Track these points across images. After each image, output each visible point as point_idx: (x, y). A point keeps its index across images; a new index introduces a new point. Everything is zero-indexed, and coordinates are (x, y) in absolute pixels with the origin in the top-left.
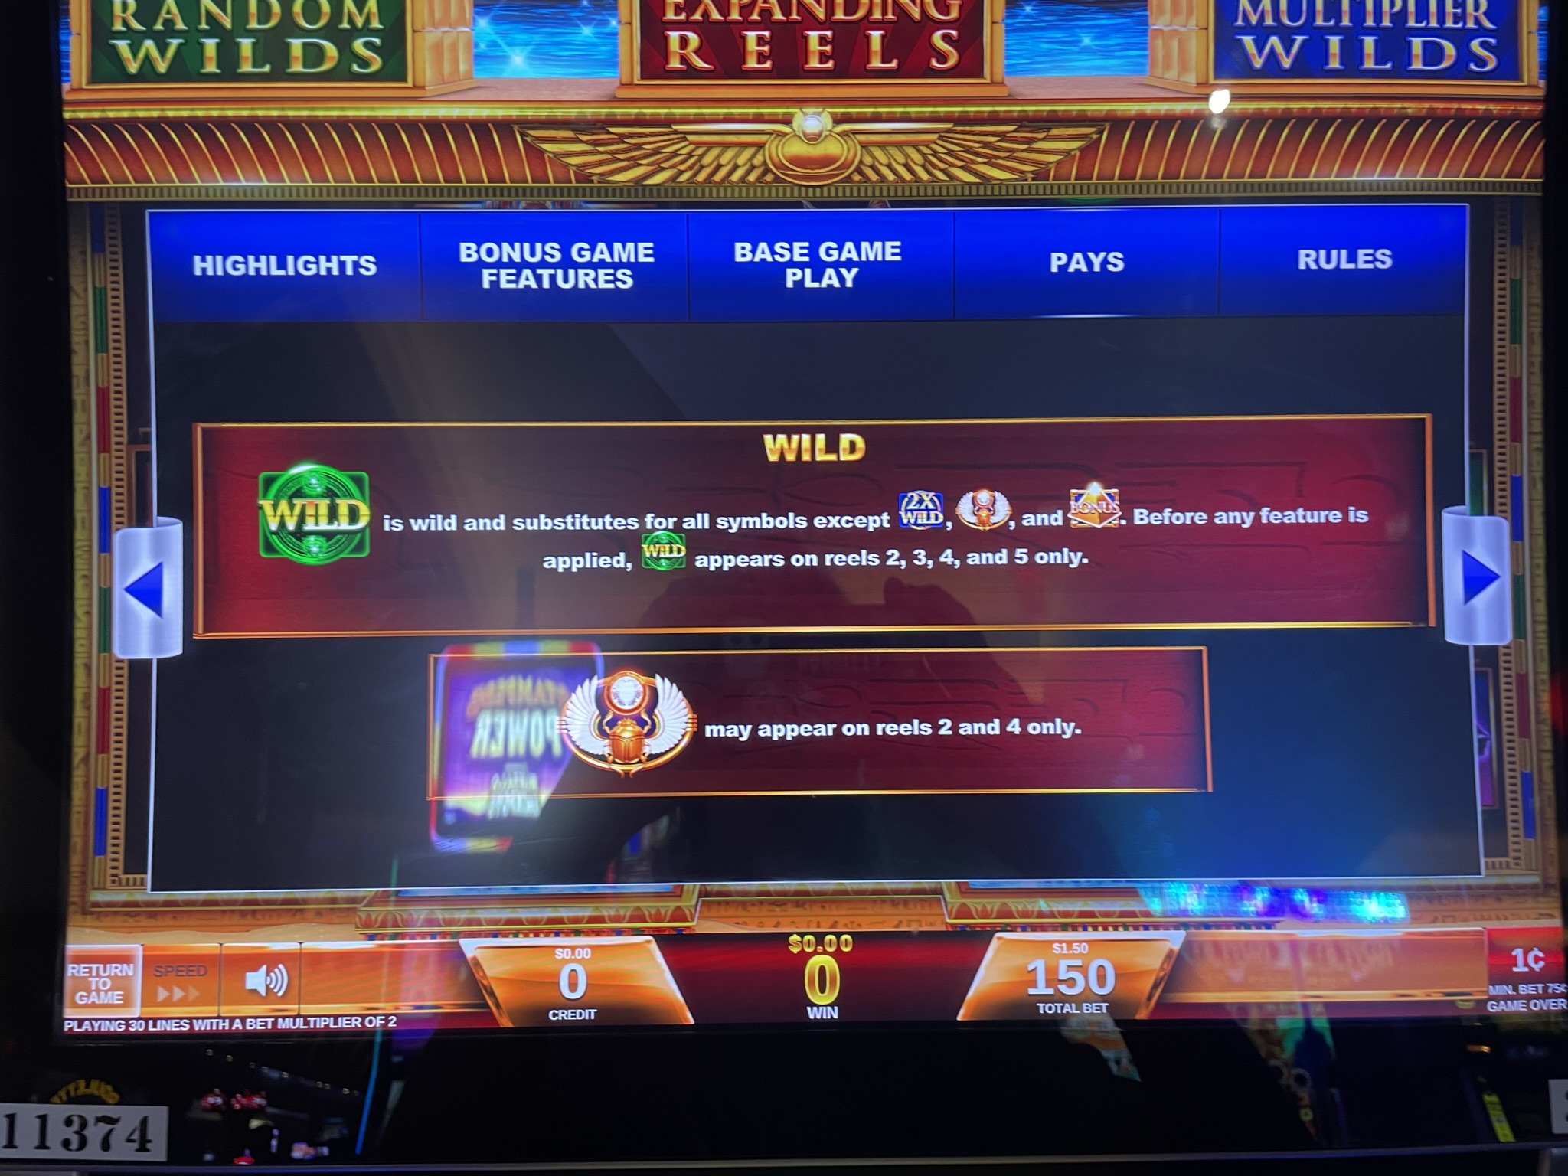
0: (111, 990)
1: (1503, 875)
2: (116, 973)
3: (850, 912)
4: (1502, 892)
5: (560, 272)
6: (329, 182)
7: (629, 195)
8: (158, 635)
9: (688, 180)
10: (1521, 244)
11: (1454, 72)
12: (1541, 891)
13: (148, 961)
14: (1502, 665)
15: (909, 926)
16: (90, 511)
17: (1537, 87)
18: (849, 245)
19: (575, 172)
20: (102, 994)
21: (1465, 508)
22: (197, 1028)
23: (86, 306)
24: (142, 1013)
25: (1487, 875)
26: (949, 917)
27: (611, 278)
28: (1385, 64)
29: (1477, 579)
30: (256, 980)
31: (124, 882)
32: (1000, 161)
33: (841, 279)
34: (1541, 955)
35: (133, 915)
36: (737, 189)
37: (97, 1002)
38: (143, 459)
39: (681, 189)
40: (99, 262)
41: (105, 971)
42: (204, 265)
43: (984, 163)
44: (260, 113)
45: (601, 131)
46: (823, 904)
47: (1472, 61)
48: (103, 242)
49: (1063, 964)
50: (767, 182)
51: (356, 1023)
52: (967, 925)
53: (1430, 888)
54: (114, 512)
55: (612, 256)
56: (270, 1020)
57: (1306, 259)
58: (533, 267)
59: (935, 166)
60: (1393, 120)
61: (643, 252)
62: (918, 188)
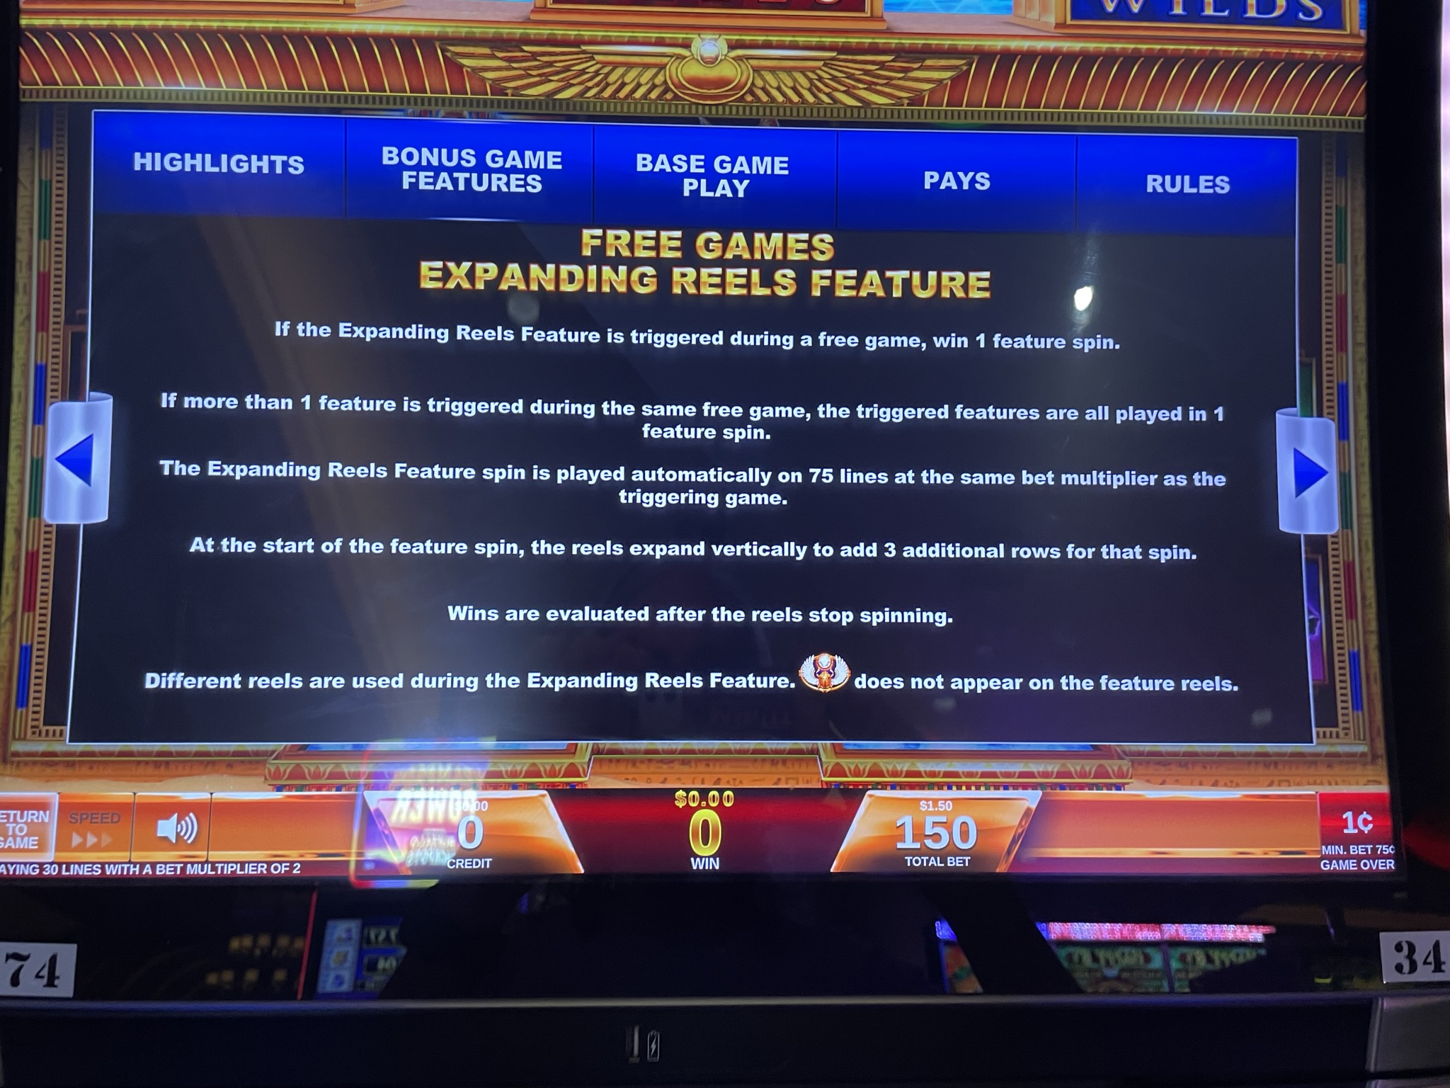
0: (26, 835)
1: (1332, 745)
2: (32, 820)
3: (733, 770)
4: (1332, 759)
5: (475, 176)
6: (263, 88)
7: (540, 108)
8: (86, 503)
9: (594, 96)
10: (1346, 175)
11: (1284, 20)
12: (1369, 758)
13: (63, 807)
14: (1331, 553)
15: (787, 783)
16: (26, 386)
17: (1358, 36)
18: (742, 159)
19: (490, 85)
20: (18, 839)
21: (1297, 410)
22: (108, 873)
23: (32, 196)
24: (55, 857)
25: (1318, 744)
26: (824, 776)
27: (522, 183)
28: (1223, 11)
29: (1307, 474)
30: (167, 828)
31: (44, 733)
32: (878, 88)
33: (734, 190)
34: (1370, 818)
35: (50, 765)
36: (639, 106)
37: (13, 847)
38: (79, 339)
39: (588, 103)
40: (46, 155)
41: (22, 817)
42: (143, 161)
43: (865, 89)
44: (202, 24)
45: (517, 49)
46: (707, 762)
47: (1301, 11)
48: (51, 141)
49: (929, 820)
50: (667, 100)
51: (262, 869)
52: (841, 783)
53: (1266, 755)
54: (49, 387)
55: (523, 164)
56: (179, 866)
57: (1154, 183)
58: (450, 171)
59: (820, 90)
60: (1231, 61)
61: (552, 160)
62: (805, 110)
